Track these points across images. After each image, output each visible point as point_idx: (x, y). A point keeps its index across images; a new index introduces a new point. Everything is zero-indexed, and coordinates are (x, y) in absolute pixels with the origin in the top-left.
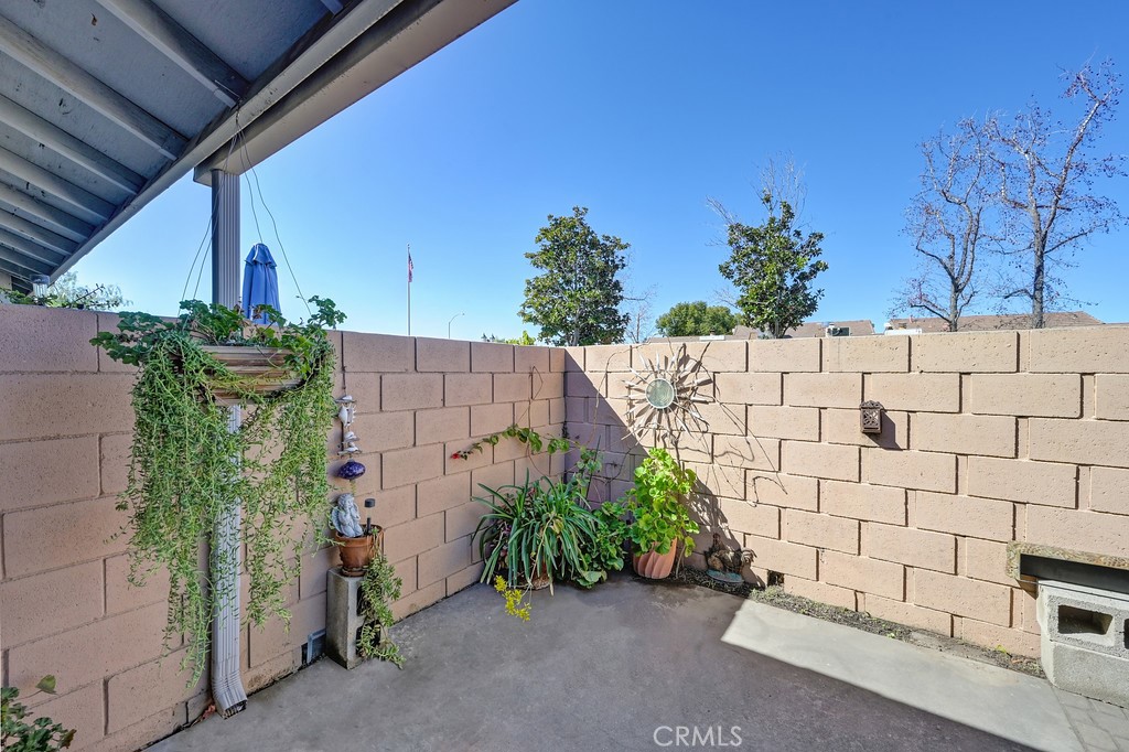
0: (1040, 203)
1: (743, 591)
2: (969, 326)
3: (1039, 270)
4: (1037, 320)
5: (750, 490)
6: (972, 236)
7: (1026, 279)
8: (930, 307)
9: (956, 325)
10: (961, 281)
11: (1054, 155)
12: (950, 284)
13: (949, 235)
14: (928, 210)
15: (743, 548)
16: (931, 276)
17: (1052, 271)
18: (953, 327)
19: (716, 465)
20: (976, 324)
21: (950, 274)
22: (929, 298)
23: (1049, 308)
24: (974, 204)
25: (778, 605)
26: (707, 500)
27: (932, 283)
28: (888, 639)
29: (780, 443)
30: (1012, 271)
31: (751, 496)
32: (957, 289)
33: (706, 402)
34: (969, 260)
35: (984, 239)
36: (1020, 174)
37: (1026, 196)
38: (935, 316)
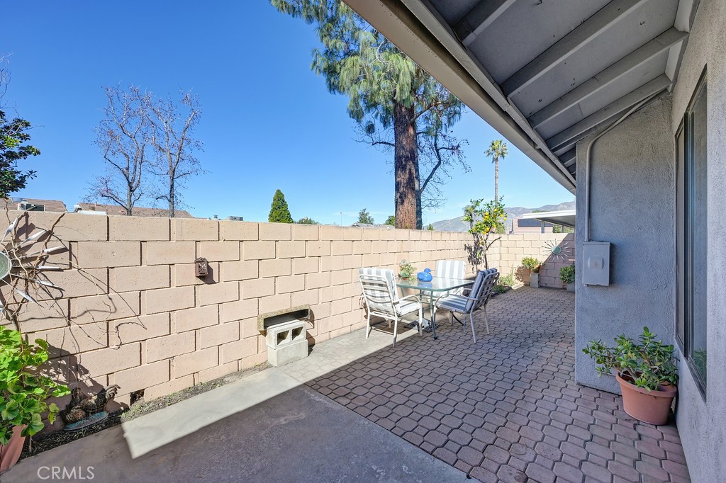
0: (172, 152)
1: (114, 420)
2: (138, 213)
3: (172, 187)
4: (171, 213)
5: (113, 337)
6: (139, 159)
7: (166, 191)
8: (115, 199)
9: (131, 212)
10: (134, 185)
11: (178, 129)
12: (127, 185)
13: (125, 155)
14: (111, 134)
15: (105, 387)
16: (114, 178)
17: (177, 189)
18: (129, 212)
19: (73, 326)
20: (142, 212)
21: (128, 180)
22: (113, 192)
23: (177, 208)
24: (139, 140)
25: (148, 412)
26: (64, 362)
27: (114, 182)
28: (218, 388)
29: (140, 293)
30: (160, 184)
31: (114, 341)
32: (131, 190)
33: (60, 270)
34: (138, 173)
35: (146, 164)
36: (161, 133)
37: (165, 146)
38: (117, 204)
